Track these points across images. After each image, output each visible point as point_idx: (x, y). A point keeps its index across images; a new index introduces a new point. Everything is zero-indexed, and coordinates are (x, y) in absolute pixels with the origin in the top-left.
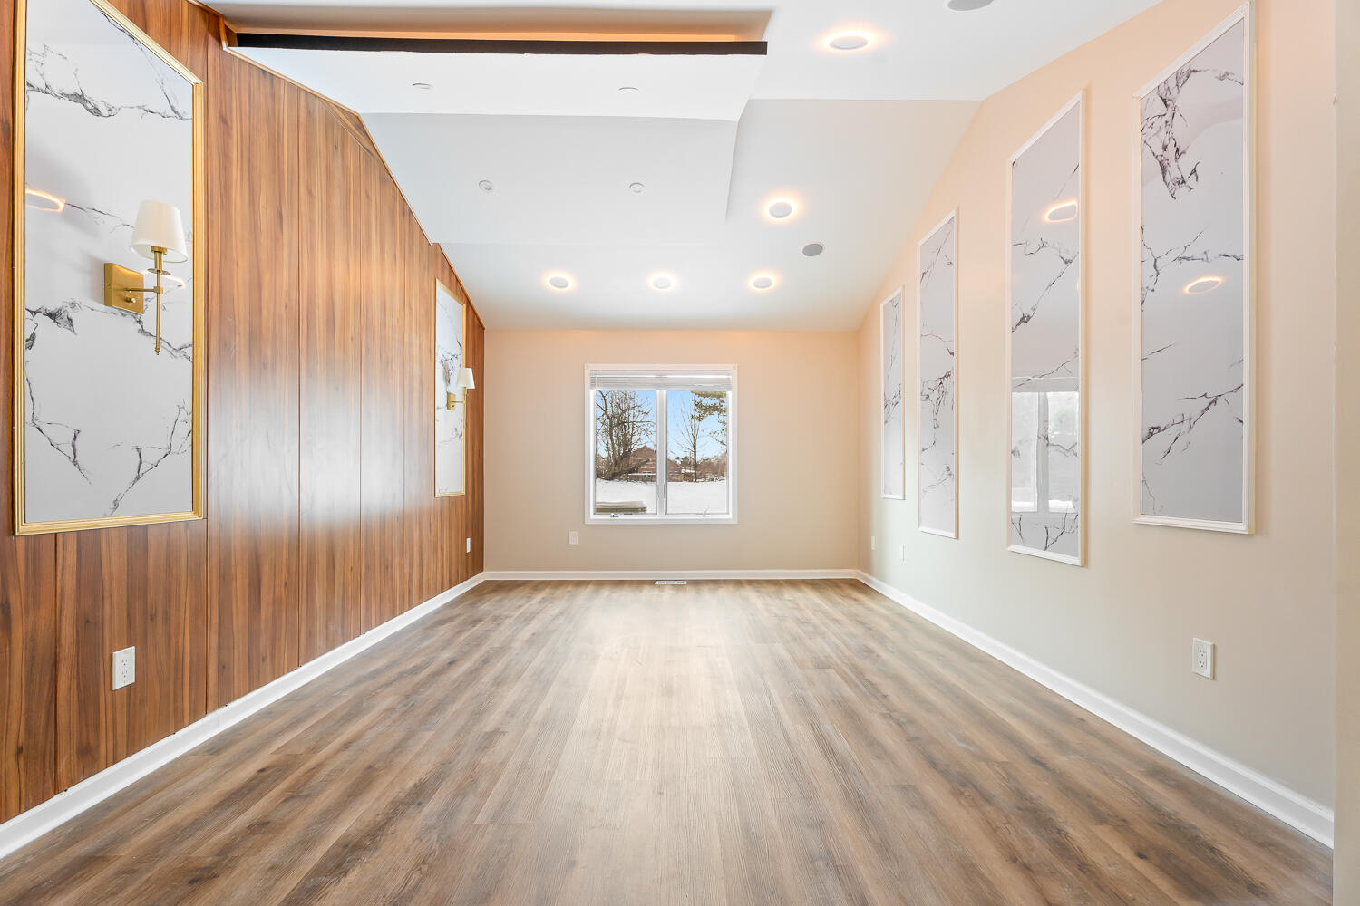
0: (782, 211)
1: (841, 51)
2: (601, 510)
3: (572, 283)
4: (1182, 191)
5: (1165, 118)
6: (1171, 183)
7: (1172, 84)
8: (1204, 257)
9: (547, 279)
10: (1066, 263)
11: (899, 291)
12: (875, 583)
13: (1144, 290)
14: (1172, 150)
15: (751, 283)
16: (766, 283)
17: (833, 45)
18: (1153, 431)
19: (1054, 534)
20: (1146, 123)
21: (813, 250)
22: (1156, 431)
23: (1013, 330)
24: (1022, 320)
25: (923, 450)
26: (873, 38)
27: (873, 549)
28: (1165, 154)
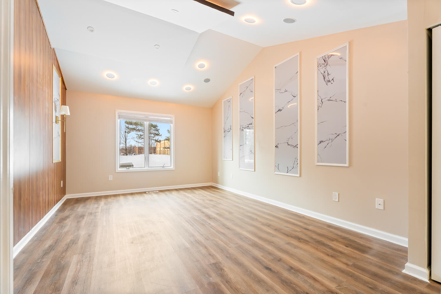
0: (201, 66)
1: (248, 23)
2: (122, 166)
3: (116, 77)
4: (329, 84)
5: (324, 65)
6: (326, 81)
7: (327, 57)
8: (336, 100)
9: (105, 74)
10: (294, 97)
11: (231, 97)
12: (219, 186)
13: (318, 107)
14: (326, 73)
15: (184, 88)
16: (189, 89)
17: (246, 20)
18: (321, 142)
19: (290, 168)
20: (319, 65)
21: (207, 81)
22: (322, 142)
23: (276, 113)
24: (279, 110)
25: (241, 146)
26: (257, 21)
27: (219, 175)
28: (324, 74)
